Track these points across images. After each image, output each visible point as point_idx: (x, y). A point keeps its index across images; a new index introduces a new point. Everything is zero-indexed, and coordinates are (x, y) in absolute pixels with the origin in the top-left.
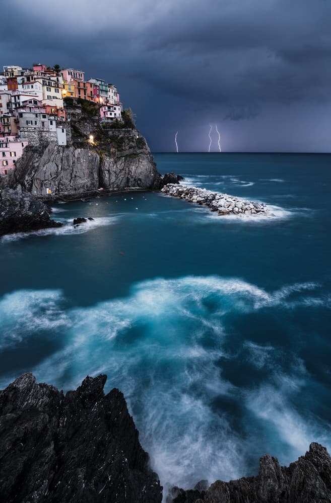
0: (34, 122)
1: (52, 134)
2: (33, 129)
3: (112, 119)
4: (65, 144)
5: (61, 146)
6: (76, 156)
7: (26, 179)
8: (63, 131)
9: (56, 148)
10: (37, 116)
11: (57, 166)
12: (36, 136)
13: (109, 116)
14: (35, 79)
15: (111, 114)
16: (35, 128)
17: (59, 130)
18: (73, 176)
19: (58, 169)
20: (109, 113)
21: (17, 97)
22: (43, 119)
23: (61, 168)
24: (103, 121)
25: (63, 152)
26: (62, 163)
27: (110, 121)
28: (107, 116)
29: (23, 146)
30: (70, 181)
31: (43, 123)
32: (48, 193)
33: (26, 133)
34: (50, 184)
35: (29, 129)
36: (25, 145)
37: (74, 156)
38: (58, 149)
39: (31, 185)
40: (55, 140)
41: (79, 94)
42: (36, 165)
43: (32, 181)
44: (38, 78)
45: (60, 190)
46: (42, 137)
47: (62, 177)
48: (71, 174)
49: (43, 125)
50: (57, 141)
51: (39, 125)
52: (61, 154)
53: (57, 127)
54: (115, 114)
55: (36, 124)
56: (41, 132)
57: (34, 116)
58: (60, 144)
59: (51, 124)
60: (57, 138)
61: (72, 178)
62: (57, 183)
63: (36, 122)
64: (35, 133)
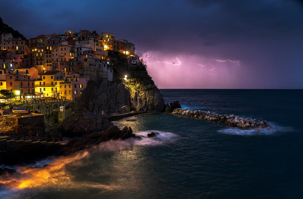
0: (94, 65)
1: (105, 73)
2: (93, 69)
3: (134, 64)
4: (112, 80)
5: (110, 81)
6: (118, 89)
7: (90, 104)
8: (111, 72)
9: (106, 83)
10: (96, 61)
11: (108, 95)
12: (95, 74)
13: (133, 63)
14: (88, 38)
15: (134, 62)
16: (94, 69)
17: (109, 71)
18: (117, 103)
19: (108, 97)
20: (133, 61)
21: (79, 49)
22: (100, 63)
23: (110, 97)
24: (129, 66)
25: (111, 85)
26: (110, 93)
27: (133, 66)
28: (131, 63)
29: (87, 81)
30: (115, 106)
31: (100, 65)
32: (102, 114)
33: (89, 72)
34: (104, 108)
35: (91, 69)
36: (88, 80)
37: (117, 88)
38: (108, 83)
39: (93, 108)
40: (107, 77)
41: (115, 48)
42: (96, 94)
43: (94, 105)
44: (90, 37)
45: (111, 112)
46: (99, 75)
47: (111, 103)
48: (116, 101)
49: (100, 67)
50: (107, 78)
51: (97, 66)
52: (110, 87)
53: (107, 69)
54: (136, 62)
55: (95, 66)
56: (98, 71)
57: (95, 61)
58: (109, 80)
59: (105, 66)
60: (107, 76)
61: (116, 104)
62: (108, 107)
63: (95, 65)
64: (94, 72)
